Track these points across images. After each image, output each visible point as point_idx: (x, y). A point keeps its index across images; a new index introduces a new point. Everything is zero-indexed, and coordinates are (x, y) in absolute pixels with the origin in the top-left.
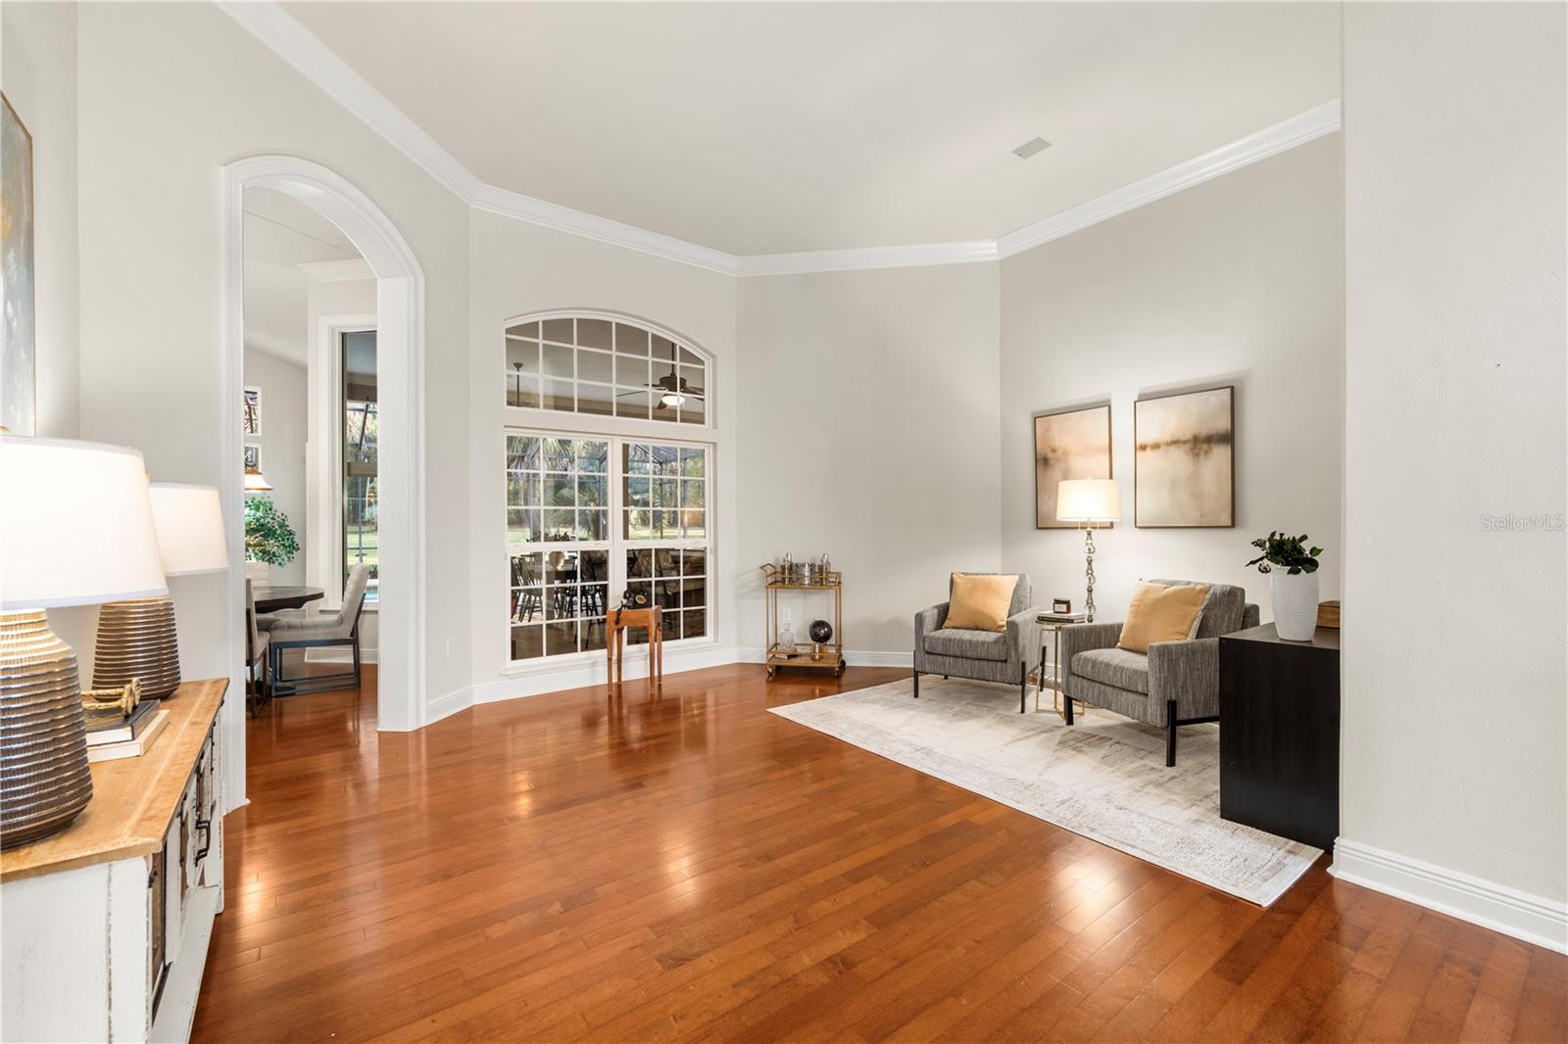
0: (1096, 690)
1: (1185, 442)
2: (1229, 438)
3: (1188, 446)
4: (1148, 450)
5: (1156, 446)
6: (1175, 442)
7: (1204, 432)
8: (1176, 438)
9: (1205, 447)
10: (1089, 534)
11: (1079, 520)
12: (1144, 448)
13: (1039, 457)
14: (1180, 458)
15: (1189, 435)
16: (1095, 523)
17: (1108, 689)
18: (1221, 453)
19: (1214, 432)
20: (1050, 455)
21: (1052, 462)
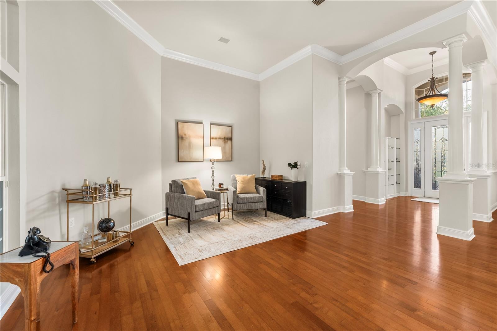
0: (247, 205)
1: (222, 139)
2: (231, 139)
3: (223, 140)
4: (214, 139)
5: (216, 138)
6: (220, 138)
7: (226, 137)
8: (220, 137)
9: (227, 140)
10: (213, 163)
11: (215, 159)
12: (213, 138)
13: (179, 136)
14: (221, 141)
15: (223, 137)
16: (215, 160)
17: (251, 204)
18: (229, 142)
19: (228, 137)
20: (184, 136)
21: (184, 139)
